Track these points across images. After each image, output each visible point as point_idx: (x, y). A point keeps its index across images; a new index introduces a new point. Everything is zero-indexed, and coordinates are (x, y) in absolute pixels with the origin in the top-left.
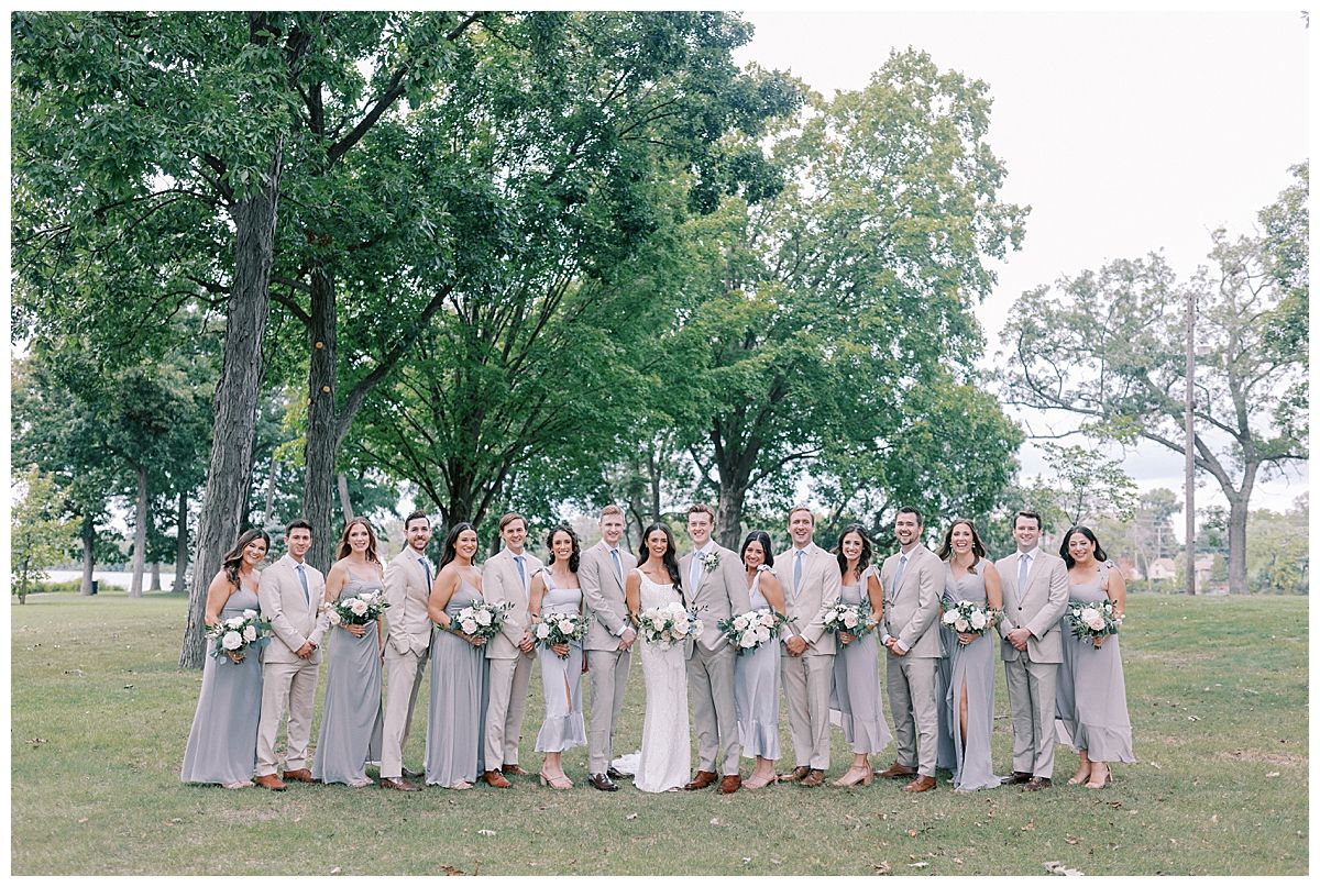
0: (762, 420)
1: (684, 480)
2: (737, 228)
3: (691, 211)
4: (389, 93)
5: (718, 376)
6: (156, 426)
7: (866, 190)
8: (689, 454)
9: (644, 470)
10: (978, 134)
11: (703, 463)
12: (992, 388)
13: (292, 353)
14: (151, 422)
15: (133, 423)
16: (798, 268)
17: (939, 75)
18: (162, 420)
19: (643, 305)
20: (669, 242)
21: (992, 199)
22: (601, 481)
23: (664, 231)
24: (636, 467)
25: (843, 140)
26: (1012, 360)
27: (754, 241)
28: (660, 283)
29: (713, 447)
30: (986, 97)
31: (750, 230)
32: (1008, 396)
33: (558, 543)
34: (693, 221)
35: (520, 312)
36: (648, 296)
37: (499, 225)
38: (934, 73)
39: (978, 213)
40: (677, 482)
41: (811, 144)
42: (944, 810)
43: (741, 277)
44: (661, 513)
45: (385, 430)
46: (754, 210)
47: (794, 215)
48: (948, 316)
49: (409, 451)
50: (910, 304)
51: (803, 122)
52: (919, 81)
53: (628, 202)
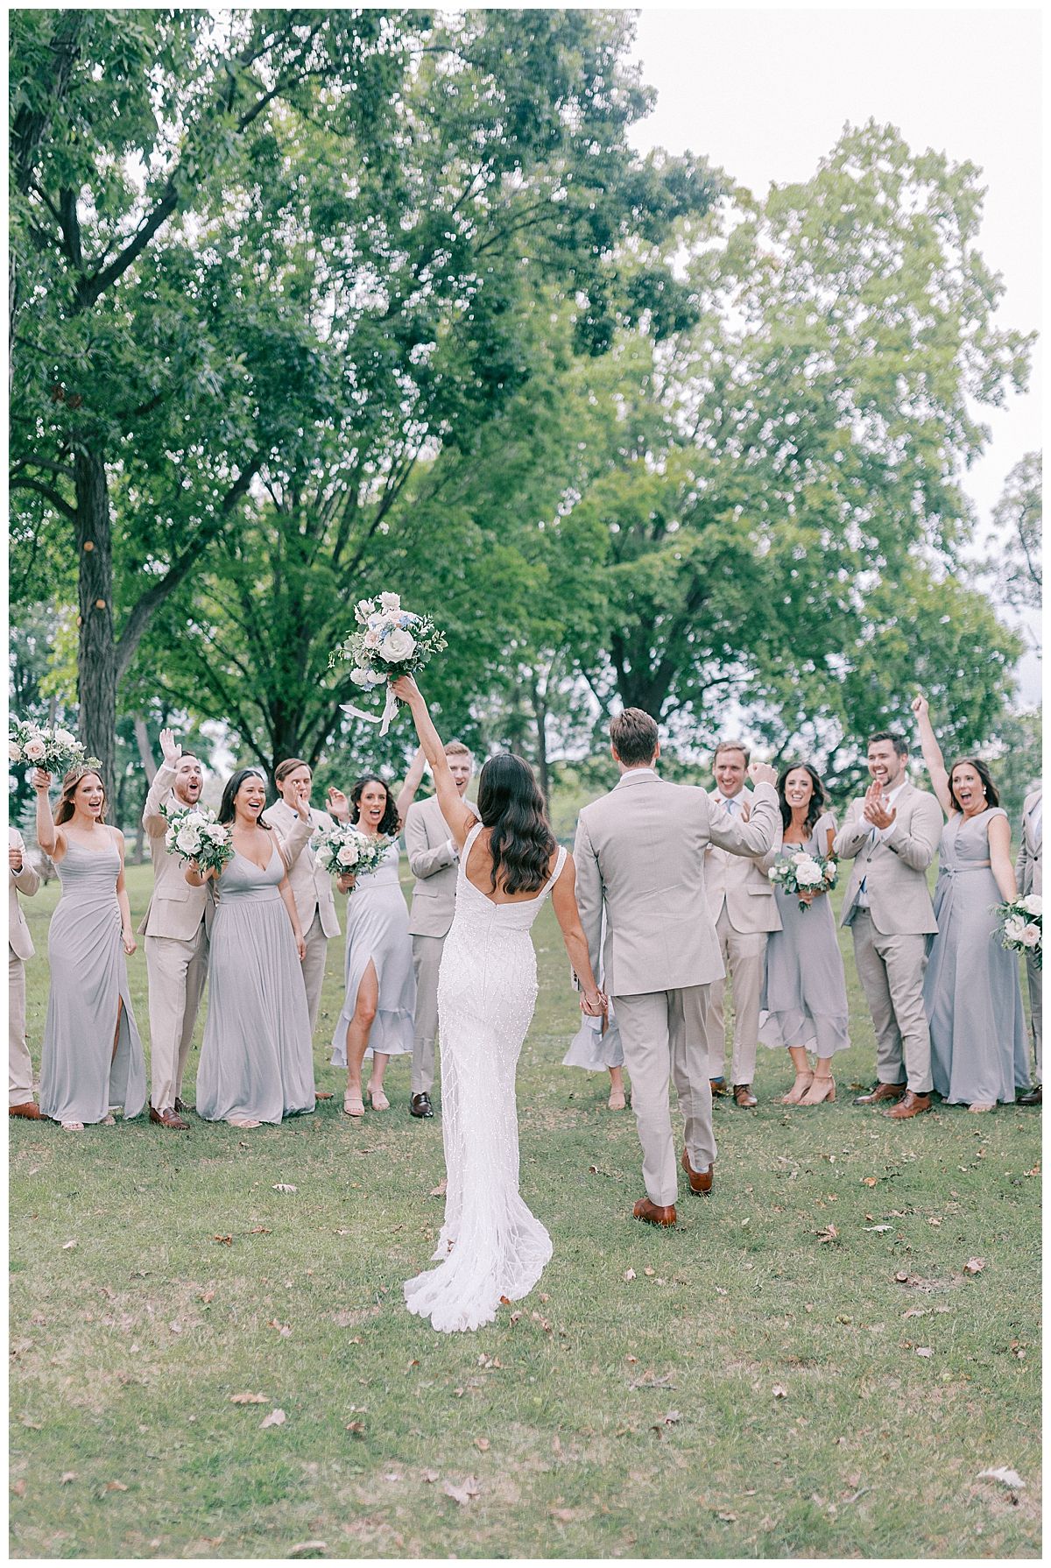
0: (677, 632)
1: (577, 717)
2: (640, 377)
3: (576, 353)
4: (168, 201)
5: (618, 577)
7: (812, 320)
8: (583, 683)
9: (527, 705)
10: (965, 238)
11: (601, 693)
12: (983, 584)
13: (59, 559)
16: (722, 431)
17: (912, 156)
19: (516, 482)
20: (548, 397)
21: (983, 327)
22: (469, 720)
23: (539, 381)
24: (516, 699)
25: (783, 254)
26: (1009, 547)
27: (663, 395)
28: (537, 450)
29: (614, 671)
30: (977, 184)
31: (659, 381)
32: (1005, 593)
33: (370, 797)
34: (580, 368)
35: (354, 496)
36: (523, 469)
37: (315, 378)
38: (906, 153)
39: (968, 346)
40: (569, 719)
41: (737, 259)
42: (914, 1149)
43: (646, 443)
44: (549, 760)
45: (183, 658)
46: (663, 352)
47: (716, 356)
48: (925, 489)
49: (217, 686)
50: (873, 472)
51: (728, 228)
52: (884, 165)
53: (490, 342)
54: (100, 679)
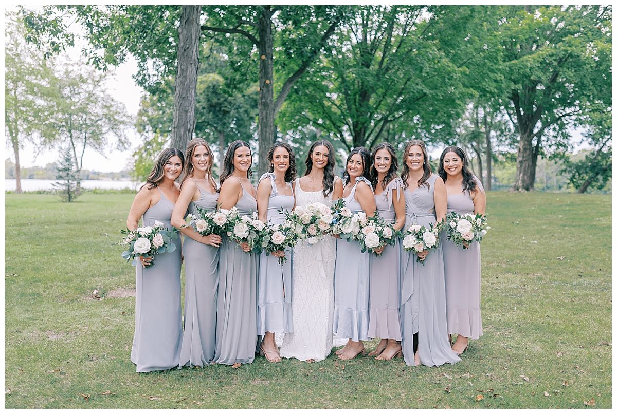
5: (510, 66)
6: (224, 110)
14: (220, 108)
15: (213, 109)
18: (226, 107)
54: (267, 113)
